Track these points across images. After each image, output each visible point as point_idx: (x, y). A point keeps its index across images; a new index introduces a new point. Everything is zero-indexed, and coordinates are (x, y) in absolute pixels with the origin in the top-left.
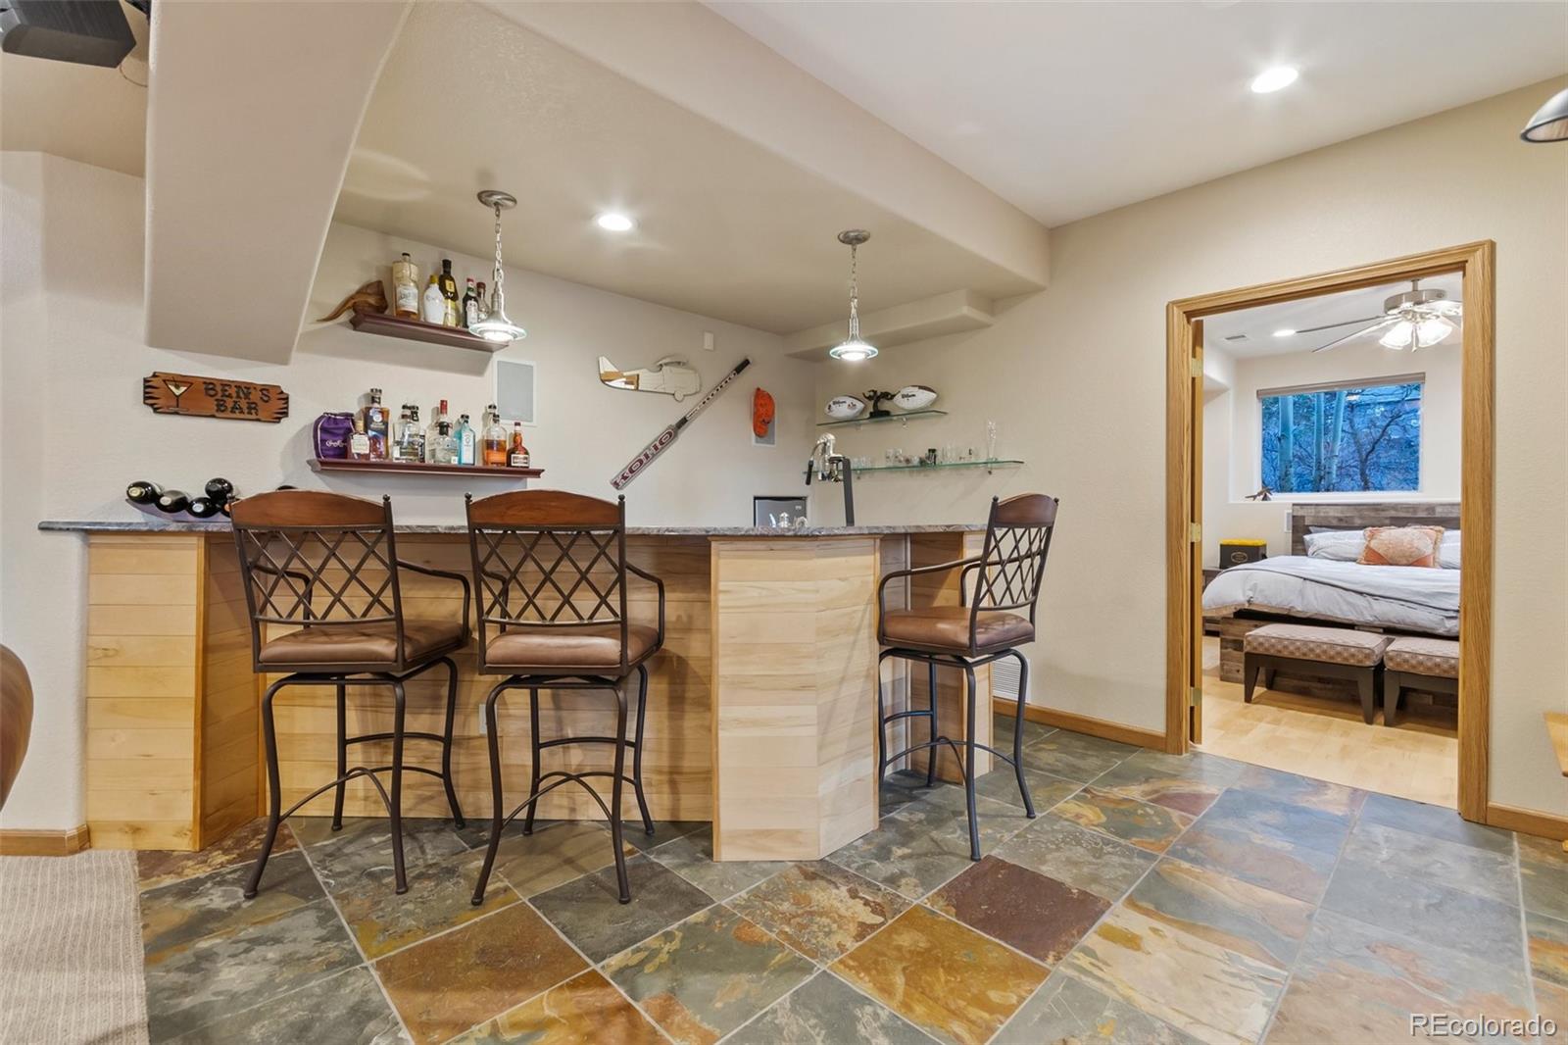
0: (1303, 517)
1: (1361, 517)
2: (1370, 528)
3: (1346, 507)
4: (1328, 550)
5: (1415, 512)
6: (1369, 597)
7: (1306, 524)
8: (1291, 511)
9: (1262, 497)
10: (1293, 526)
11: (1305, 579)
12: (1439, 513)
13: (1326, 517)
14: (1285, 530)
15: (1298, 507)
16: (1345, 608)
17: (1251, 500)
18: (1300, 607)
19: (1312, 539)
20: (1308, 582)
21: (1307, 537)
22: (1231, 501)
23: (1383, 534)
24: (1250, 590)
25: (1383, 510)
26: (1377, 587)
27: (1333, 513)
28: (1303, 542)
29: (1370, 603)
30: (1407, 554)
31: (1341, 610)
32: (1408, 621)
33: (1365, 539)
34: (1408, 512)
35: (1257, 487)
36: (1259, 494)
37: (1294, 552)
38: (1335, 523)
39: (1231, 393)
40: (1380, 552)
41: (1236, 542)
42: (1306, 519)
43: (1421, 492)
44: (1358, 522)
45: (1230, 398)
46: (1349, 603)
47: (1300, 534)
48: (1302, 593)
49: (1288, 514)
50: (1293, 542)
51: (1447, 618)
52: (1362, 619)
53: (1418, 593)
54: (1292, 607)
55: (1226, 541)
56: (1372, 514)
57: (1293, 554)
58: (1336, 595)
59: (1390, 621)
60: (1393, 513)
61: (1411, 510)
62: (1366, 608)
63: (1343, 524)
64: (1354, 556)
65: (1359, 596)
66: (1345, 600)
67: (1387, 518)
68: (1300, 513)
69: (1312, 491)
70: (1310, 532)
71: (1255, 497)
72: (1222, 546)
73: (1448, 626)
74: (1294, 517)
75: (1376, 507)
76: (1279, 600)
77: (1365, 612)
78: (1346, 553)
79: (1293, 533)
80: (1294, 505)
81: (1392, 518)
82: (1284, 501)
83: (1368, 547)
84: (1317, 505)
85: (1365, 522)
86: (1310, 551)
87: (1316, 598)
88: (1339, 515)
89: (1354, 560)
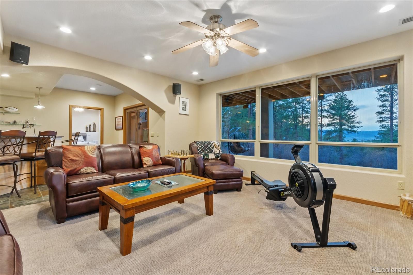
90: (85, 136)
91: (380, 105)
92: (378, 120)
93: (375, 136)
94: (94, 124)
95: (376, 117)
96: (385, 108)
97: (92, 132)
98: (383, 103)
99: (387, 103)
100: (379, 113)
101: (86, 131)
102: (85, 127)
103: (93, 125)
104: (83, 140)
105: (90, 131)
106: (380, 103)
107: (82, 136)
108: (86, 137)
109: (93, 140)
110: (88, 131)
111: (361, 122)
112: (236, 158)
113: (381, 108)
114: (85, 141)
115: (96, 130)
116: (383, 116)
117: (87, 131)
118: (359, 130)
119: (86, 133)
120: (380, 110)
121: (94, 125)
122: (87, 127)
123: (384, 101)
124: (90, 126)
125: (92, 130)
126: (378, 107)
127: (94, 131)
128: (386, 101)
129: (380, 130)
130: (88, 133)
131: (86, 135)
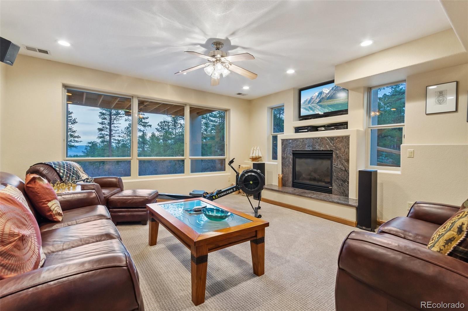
91: (100, 122)
92: (99, 136)
93: (83, 151)
95: (98, 133)
96: (104, 126)
98: (103, 121)
99: (106, 122)
100: (100, 130)
106: (101, 121)
111: (80, 137)
112: (123, 181)
113: (101, 124)
116: (103, 132)
118: (76, 144)
120: (101, 126)
123: (104, 119)
126: (99, 124)
128: (105, 119)
129: (87, 145)
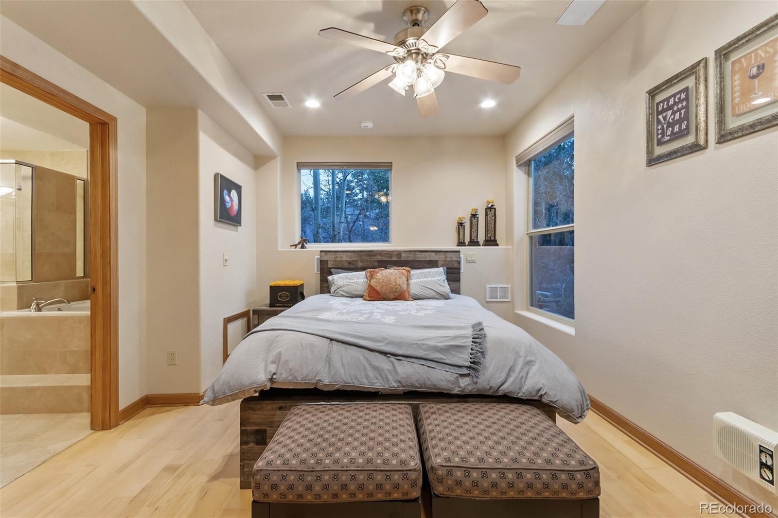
0: (327, 261)
1: (362, 261)
2: (369, 270)
3: (353, 254)
4: (344, 289)
5: (391, 257)
6: (392, 359)
7: (329, 267)
8: (319, 257)
9: (301, 245)
10: (321, 269)
11: (331, 340)
12: (404, 257)
13: (341, 261)
14: (316, 272)
15: (323, 254)
16: (371, 374)
17: (293, 249)
18: (326, 379)
19: (333, 280)
20: (334, 342)
21: (330, 278)
22: (280, 249)
23: (378, 274)
24: (273, 362)
25: (374, 256)
26: (399, 344)
27: (345, 258)
28: (327, 281)
29: (393, 365)
30: (394, 290)
31: (367, 377)
32: (429, 383)
33: (367, 278)
34: (387, 257)
35: (297, 239)
36: (299, 244)
37: (322, 291)
38: (346, 265)
39: (279, 159)
40: (378, 289)
41: (282, 283)
42: (329, 262)
43: (391, 243)
44: (360, 264)
45: (277, 164)
46: (375, 368)
47: (325, 275)
48: (329, 361)
49: (317, 259)
50: (321, 281)
51: (462, 375)
52: (387, 387)
53: (436, 349)
54: (319, 380)
55: (273, 284)
56: (368, 258)
57: (321, 293)
58: (362, 357)
59: (412, 386)
60: (379, 258)
61: (389, 255)
62: (390, 371)
63: (351, 267)
64: (360, 293)
65: (382, 357)
66: (370, 364)
67: (376, 261)
68: (325, 258)
69: (331, 242)
70: (331, 274)
71: (296, 246)
72: (270, 287)
73: (462, 385)
74: (321, 261)
75: (370, 253)
76: (305, 372)
77: (390, 377)
78: (356, 291)
79: (321, 273)
80: (321, 252)
81: (379, 261)
82: (315, 248)
83: (370, 286)
84: (336, 252)
85: (364, 264)
86: (332, 290)
87: (343, 365)
88: (349, 259)
89: (362, 296)
90: (456, 265)
94: (490, 210)
97: (481, 247)
101: (456, 242)
102: (456, 225)
103: (486, 215)
104: (446, 288)
105: (474, 243)
107: (443, 266)
108: (459, 269)
109: (488, 286)
110: (467, 240)
114: (453, 291)
115: (500, 237)
117: (461, 243)
119: (459, 252)
121: (490, 214)
122: (461, 224)
124: (474, 221)
125: (481, 238)
127: (491, 241)
130: (466, 252)
131: (459, 263)
